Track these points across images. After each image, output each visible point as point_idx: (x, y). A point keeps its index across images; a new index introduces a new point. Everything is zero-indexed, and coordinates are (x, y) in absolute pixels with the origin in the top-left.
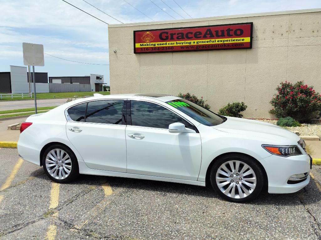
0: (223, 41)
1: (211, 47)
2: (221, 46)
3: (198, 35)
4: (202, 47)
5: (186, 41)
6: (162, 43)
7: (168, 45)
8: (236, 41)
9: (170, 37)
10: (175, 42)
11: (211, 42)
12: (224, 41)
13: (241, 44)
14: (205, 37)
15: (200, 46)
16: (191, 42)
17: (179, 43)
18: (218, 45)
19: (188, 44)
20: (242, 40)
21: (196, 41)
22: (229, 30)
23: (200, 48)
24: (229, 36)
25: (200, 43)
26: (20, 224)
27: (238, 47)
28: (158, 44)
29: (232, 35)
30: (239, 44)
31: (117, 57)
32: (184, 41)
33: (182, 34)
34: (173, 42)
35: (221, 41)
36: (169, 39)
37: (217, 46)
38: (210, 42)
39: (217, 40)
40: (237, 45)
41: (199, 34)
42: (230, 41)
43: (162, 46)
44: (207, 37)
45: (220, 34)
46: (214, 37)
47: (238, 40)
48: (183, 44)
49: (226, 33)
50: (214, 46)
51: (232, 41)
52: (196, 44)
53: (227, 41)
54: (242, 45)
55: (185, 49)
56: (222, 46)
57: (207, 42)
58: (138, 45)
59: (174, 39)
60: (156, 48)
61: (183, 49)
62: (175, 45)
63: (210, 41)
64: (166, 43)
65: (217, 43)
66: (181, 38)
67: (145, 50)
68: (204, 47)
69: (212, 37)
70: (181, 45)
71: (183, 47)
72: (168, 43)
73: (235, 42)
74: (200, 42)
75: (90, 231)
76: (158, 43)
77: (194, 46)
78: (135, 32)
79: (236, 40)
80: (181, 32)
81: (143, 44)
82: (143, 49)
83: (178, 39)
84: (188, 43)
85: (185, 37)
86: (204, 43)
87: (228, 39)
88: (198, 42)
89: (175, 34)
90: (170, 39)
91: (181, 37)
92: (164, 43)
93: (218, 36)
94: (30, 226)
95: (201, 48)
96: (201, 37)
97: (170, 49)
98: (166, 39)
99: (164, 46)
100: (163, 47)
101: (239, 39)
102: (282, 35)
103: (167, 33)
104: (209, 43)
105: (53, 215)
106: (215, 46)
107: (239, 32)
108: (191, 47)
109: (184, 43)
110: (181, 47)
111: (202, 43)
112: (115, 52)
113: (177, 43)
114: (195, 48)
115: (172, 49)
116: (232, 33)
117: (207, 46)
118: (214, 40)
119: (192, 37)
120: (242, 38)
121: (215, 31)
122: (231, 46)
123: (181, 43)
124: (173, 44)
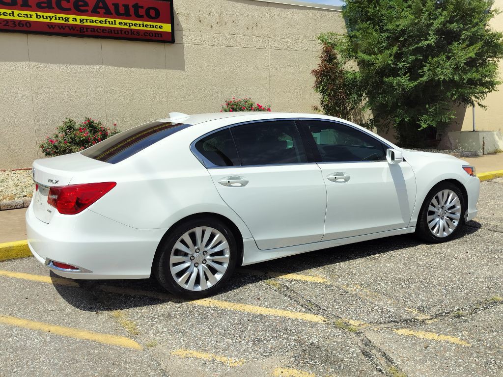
0: (128, 24)
1: (108, 32)
2: (125, 32)
3: (82, 6)
4: (91, 31)
5: (58, 15)
6: (3, 11)
7: (16, 18)
8: (150, 27)
10: (34, 13)
12: (131, 25)
13: (158, 34)
14: (95, 13)
15: (87, 28)
16: (68, 18)
17: (43, 16)
18: (121, 29)
19: (63, 22)
21: (78, 17)
22: (137, 7)
23: (87, 31)
24: (139, 17)
25: (87, 22)
27: (153, 38)
29: (142, 17)
30: (155, 34)
32: (53, 15)
34: (28, 13)
35: (126, 24)
36: (19, 5)
37: (119, 32)
38: (106, 23)
39: (118, 21)
40: (152, 34)
41: (82, 3)
42: (140, 26)
43: (3, 17)
44: (99, 13)
45: (122, 10)
46: (112, 14)
47: (153, 27)
48: (51, 19)
49: (132, 11)
50: (113, 32)
51: (143, 26)
52: (78, 23)
53: (135, 25)
54: (160, 35)
55: (57, 30)
56: (127, 33)
57: (100, 22)
59: (30, 7)
61: (52, 30)
62: (34, 19)
63: (106, 21)
64: (13, 13)
65: (118, 26)
66: (45, 8)
68: (95, 32)
69: (108, 13)
70: (48, 20)
71: (51, 25)
72: (16, 12)
73: (149, 29)
74: (87, 20)
77: (75, 27)
79: (150, 25)
83: (40, 8)
84: (63, 20)
85: (54, 5)
86: (94, 24)
87: (138, 22)
88: (83, 19)
90: (21, 6)
91: (46, 5)
92: (8, 11)
93: (119, 15)
95: (89, 33)
96: (87, 11)
97: (23, 25)
99: (8, 17)
100: (7, 21)
101: (154, 24)
102: (212, 27)
104: (103, 25)
106: (116, 32)
107: (153, 13)
108: (68, 27)
109: (54, 18)
110: (48, 25)
111: (90, 22)
113: (39, 17)
114: (77, 30)
115: (28, 26)
116: (142, 12)
117: (100, 30)
118: (113, 20)
119: (70, 9)
120: (159, 24)
121: (113, 4)
122: (142, 35)
123: (48, 17)
124: (29, 16)
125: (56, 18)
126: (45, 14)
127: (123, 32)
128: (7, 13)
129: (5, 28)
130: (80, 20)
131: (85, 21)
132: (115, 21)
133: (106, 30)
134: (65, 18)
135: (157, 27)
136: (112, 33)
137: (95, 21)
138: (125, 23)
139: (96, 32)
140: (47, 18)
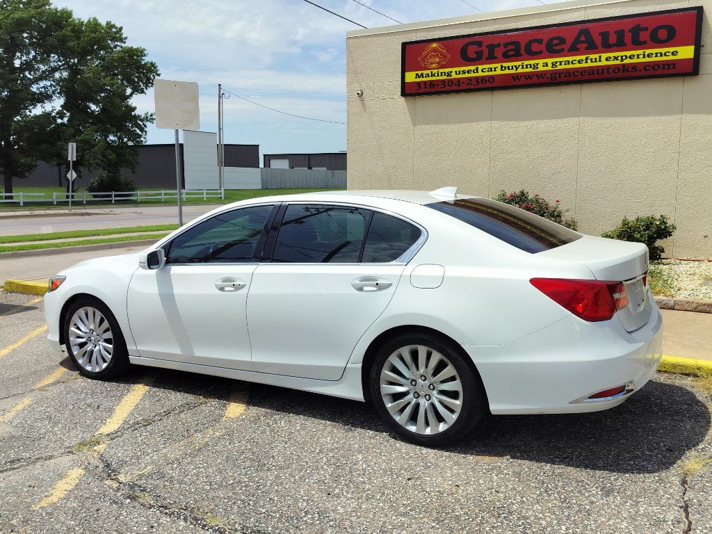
0: (620, 58)
1: (589, 74)
2: (614, 71)
3: (557, 45)
4: (565, 76)
5: (526, 63)
6: (466, 68)
7: (480, 74)
8: (656, 56)
9: (486, 54)
10: (499, 65)
11: (589, 61)
12: (624, 58)
13: (669, 65)
14: (574, 50)
15: (560, 74)
16: (537, 64)
17: (508, 67)
18: (608, 67)
19: (531, 70)
20: (673, 54)
21: (550, 61)
22: (636, 30)
24: (638, 44)
25: (561, 64)
26: (22, 458)
27: (661, 72)
28: (456, 72)
29: (645, 42)
30: (664, 65)
31: (364, 106)
32: (520, 63)
33: (517, 44)
34: (493, 66)
35: (616, 58)
36: (484, 58)
37: (605, 71)
38: (586, 62)
39: (604, 56)
40: (659, 66)
41: (558, 41)
42: (638, 57)
43: (467, 75)
44: (579, 49)
45: (613, 39)
46: (597, 48)
47: (661, 55)
48: (517, 69)
49: (628, 38)
50: (596, 72)
51: (644, 57)
52: (549, 68)
53: (630, 57)
54: (672, 66)
55: (523, 81)
56: (616, 71)
57: (579, 62)
58: (411, 77)
59: (496, 58)
60: (451, 81)
61: (517, 83)
62: (499, 72)
64: (477, 69)
65: (604, 63)
66: (512, 56)
67: (425, 88)
68: (570, 76)
69: (592, 48)
70: (513, 71)
71: (517, 77)
72: (480, 67)
73: (653, 59)
74: (561, 62)
75: (141, 491)
76: (457, 69)
77: (545, 74)
78: (404, 45)
79: (657, 54)
80: (513, 39)
81: (422, 74)
82: (423, 86)
83: (507, 57)
84: (531, 67)
85: (522, 51)
86: (571, 66)
87: (635, 53)
88: (556, 63)
89: (499, 45)
90: (487, 59)
91: (513, 53)
92: (473, 68)
93: (607, 47)
94: (38, 464)
95: (563, 79)
96: (563, 50)
97: (486, 82)
98: (478, 59)
99: (472, 75)
100: (470, 79)
101: (663, 50)
103: (480, 44)
104: (584, 65)
105: (95, 448)
106: (600, 72)
107: (663, 34)
108: (537, 75)
109: (521, 67)
110: (513, 77)
111: (565, 64)
112: (360, 95)
113: (503, 68)
114: (548, 78)
115: (492, 81)
116: (644, 36)
117: (578, 72)
118: (597, 56)
119: (541, 52)
120: (672, 49)
121: (600, 34)
122: (640, 71)
123: (514, 68)
124: (493, 69)
125: (523, 66)
126: (510, 64)
127: (611, 71)
128: (471, 71)
129: (469, 87)
130: (552, 63)
131: (558, 64)
132: (600, 57)
133: (586, 72)
134: (534, 65)
135: (667, 54)
136: (594, 74)
137: (572, 61)
138: (614, 57)
139: (572, 77)
140: (512, 69)
